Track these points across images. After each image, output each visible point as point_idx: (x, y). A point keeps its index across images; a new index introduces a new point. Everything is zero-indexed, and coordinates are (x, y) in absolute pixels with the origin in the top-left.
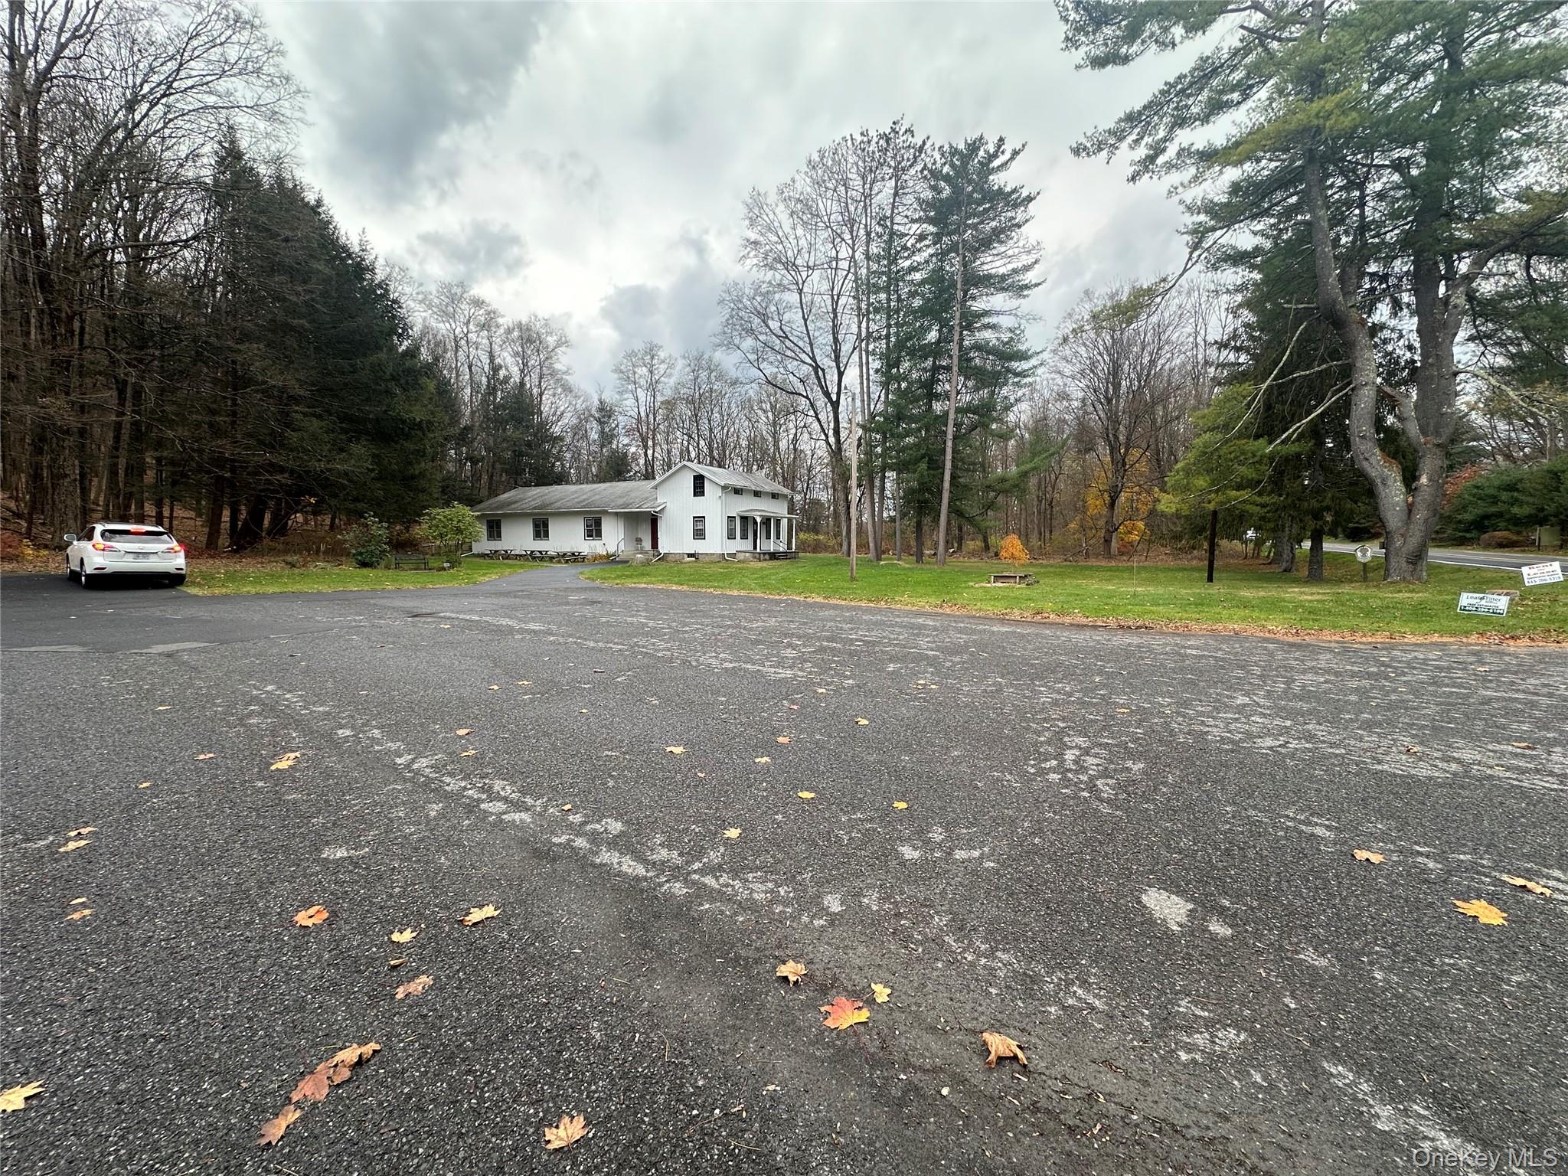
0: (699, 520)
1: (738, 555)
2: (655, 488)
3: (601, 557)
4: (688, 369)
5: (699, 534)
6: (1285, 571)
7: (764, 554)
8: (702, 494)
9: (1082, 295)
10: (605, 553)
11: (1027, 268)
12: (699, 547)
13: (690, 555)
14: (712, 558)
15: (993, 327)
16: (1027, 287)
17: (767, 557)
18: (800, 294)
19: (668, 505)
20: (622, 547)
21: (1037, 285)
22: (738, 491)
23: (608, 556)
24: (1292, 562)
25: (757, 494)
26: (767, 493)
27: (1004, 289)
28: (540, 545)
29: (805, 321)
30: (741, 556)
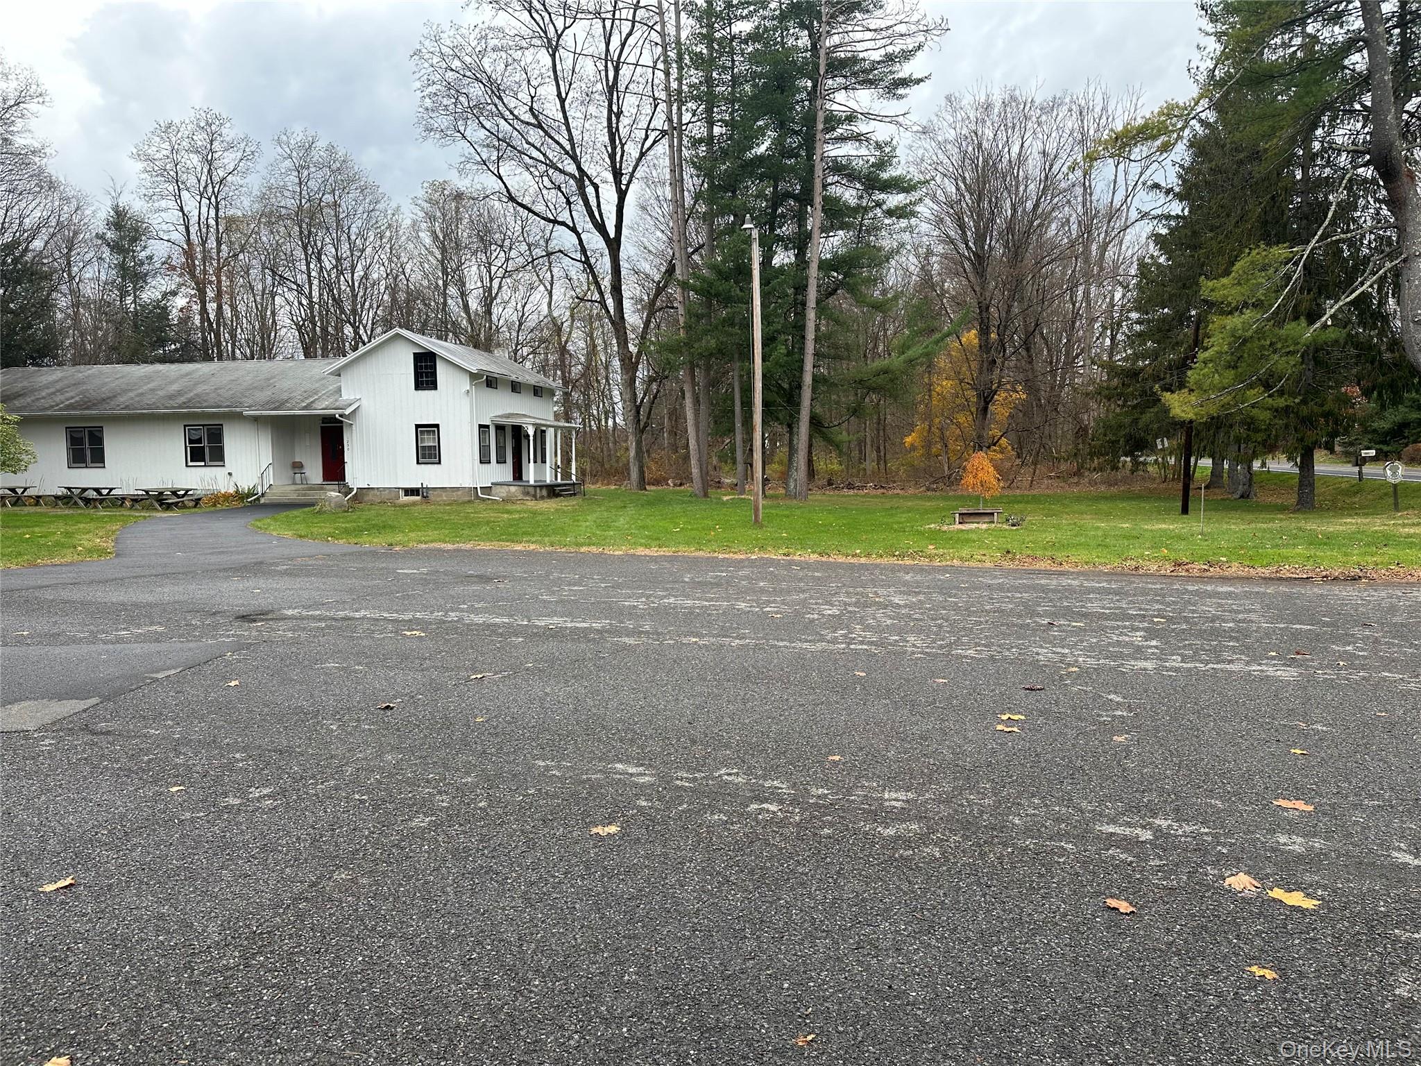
0: (426, 431)
1: (496, 490)
2: (338, 373)
3: (227, 497)
4: (288, 163)
5: (429, 454)
6: (1242, 496)
7: (541, 487)
8: (433, 385)
9: (943, 102)
10: (232, 490)
11: (907, 55)
12: (429, 477)
13: (410, 492)
14: (455, 496)
15: (857, 138)
16: (905, 82)
17: (544, 492)
18: (553, 56)
19: (364, 403)
20: (270, 479)
21: (919, 81)
22: (491, 382)
23: (240, 496)
24: (1250, 485)
25: (515, 387)
26: (527, 386)
27: (870, 83)
28: (87, 478)
29: (562, 101)
30: (501, 492)
